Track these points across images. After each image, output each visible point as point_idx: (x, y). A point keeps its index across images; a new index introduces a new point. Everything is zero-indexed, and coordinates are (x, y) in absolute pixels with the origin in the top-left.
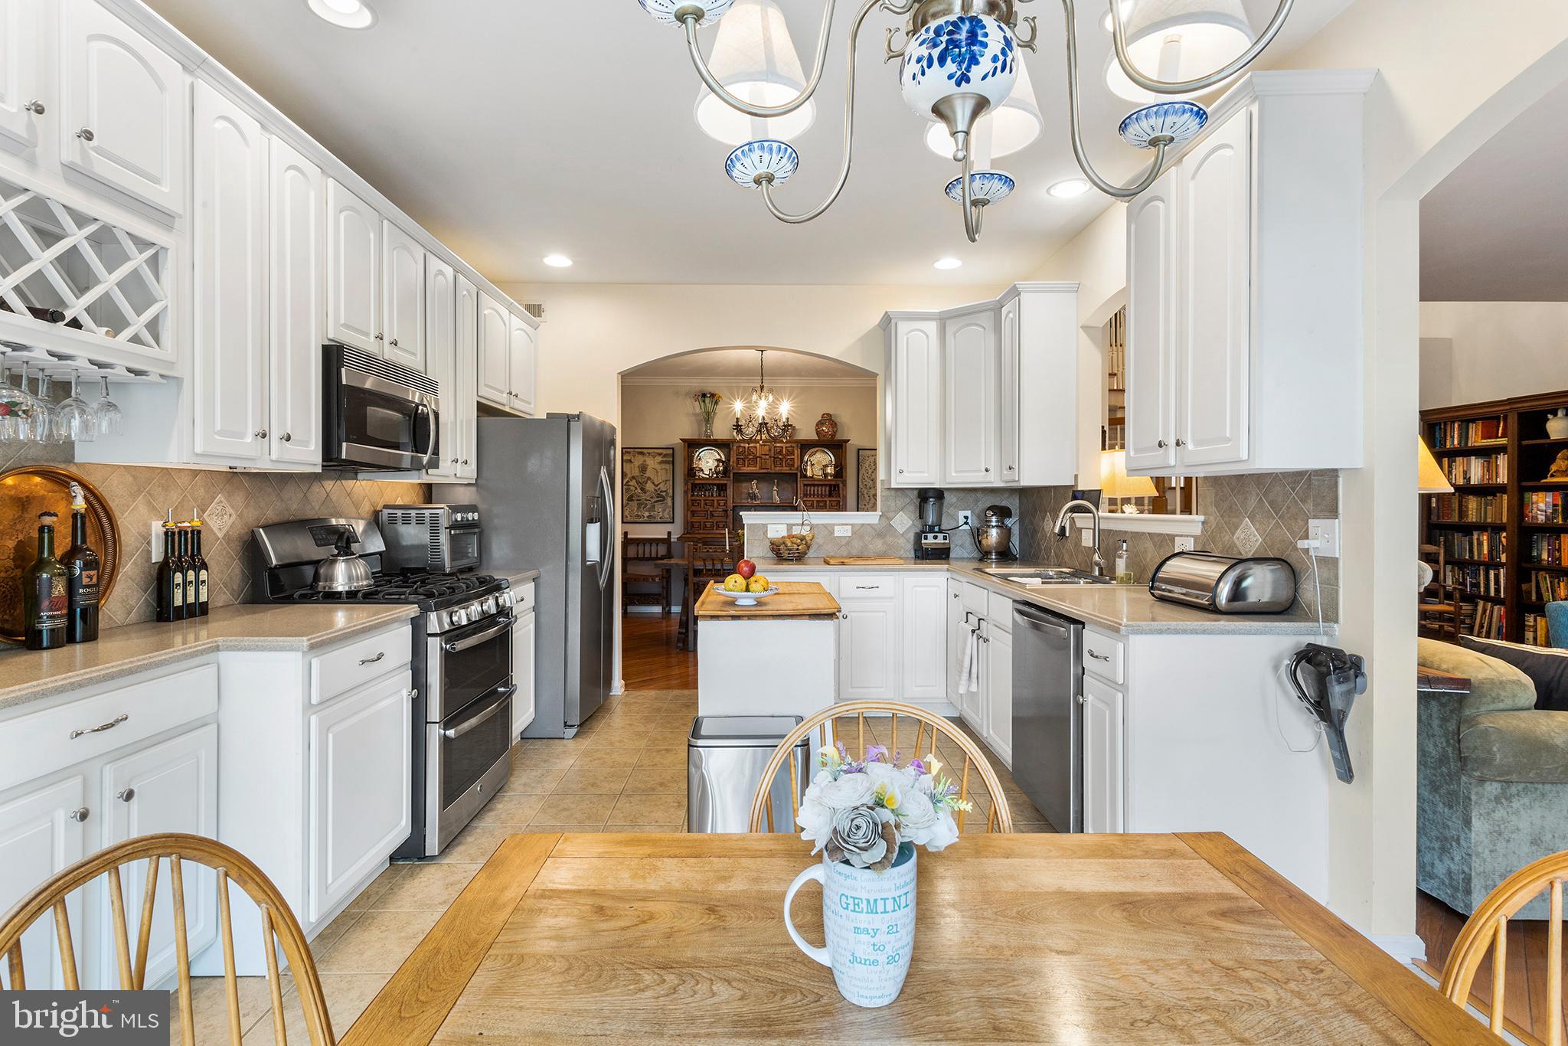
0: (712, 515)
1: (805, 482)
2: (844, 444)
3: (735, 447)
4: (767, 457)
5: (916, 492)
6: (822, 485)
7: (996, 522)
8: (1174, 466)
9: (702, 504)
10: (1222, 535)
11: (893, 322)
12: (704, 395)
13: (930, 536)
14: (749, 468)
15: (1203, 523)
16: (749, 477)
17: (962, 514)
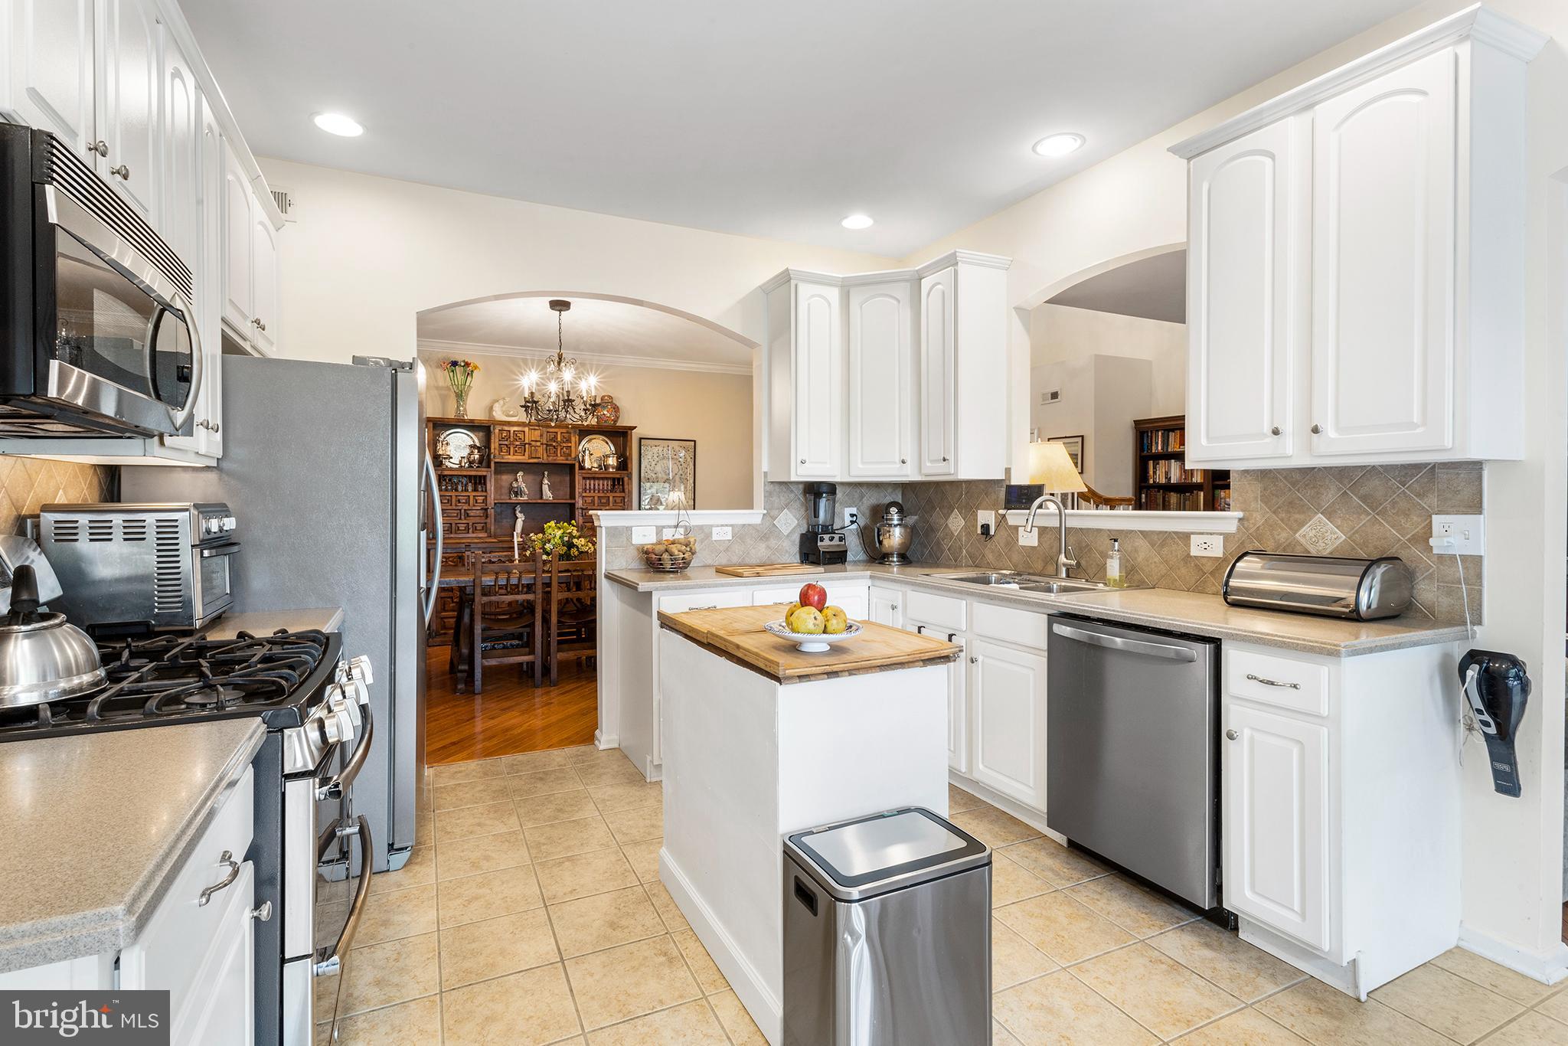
0: (467, 515)
1: (585, 475)
2: (629, 432)
3: (497, 431)
4: (538, 444)
5: (801, 487)
6: (603, 479)
7: (899, 520)
8: (1291, 456)
9: (454, 500)
10: (1275, 533)
11: (793, 282)
12: (455, 364)
13: (826, 537)
14: (515, 457)
15: (1240, 520)
16: (513, 468)
17: (848, 511)
